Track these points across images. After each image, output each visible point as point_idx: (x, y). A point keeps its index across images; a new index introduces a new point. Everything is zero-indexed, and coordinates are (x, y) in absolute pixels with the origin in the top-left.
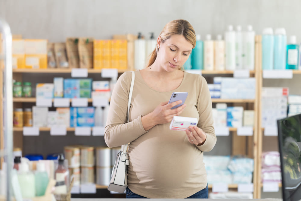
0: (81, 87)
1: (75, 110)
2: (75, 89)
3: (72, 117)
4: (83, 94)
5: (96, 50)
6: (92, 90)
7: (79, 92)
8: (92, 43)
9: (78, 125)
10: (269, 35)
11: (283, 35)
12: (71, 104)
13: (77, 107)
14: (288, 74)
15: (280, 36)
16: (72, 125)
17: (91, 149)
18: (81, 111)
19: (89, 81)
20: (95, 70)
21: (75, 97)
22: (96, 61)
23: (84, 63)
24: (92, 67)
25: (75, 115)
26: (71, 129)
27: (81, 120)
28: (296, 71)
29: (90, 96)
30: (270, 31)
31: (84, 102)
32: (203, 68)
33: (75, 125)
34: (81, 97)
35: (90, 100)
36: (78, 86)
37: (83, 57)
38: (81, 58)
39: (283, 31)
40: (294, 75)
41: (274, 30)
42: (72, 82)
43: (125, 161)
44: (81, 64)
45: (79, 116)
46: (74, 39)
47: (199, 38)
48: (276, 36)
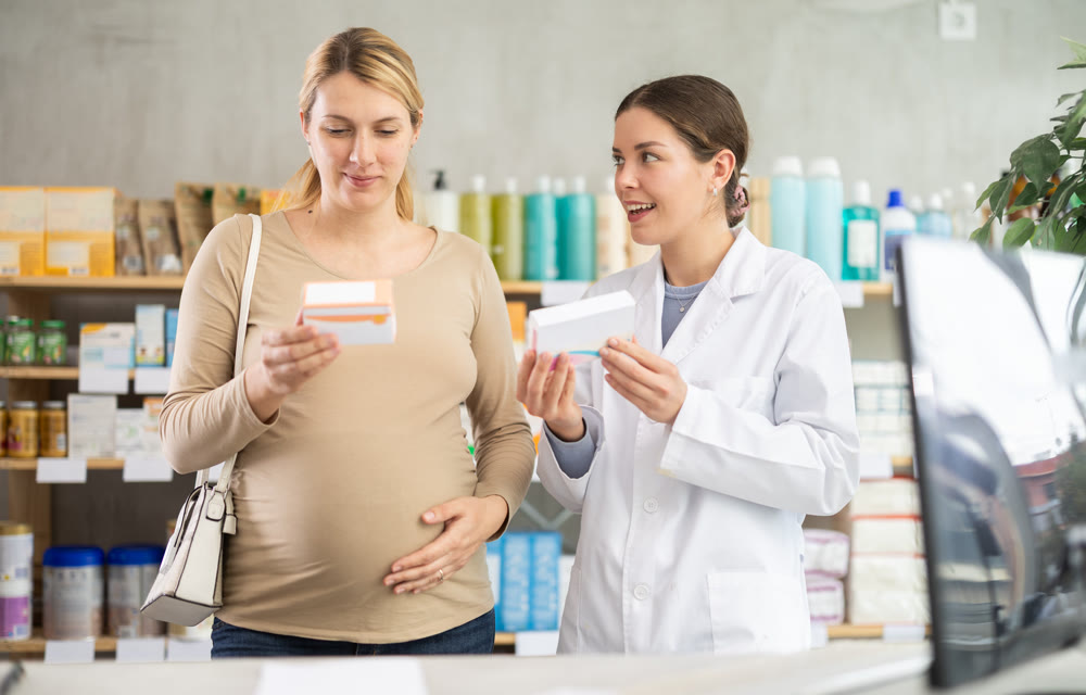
28: (872, 286)
39: (830, 166)
43: (220, 517)
46: (200, 191)
47: (580, 185)
48: (811, 180)
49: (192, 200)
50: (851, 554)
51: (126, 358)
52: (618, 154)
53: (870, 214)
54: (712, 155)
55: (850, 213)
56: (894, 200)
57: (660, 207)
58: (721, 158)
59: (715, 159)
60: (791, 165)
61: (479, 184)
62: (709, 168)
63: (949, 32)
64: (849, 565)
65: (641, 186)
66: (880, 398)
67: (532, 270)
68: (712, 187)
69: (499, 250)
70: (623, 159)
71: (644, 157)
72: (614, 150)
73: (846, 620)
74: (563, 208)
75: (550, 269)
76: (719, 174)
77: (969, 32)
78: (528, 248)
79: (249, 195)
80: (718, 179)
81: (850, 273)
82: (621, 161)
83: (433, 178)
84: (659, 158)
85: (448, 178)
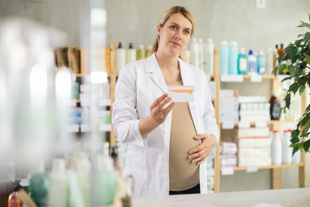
6: (80, 92)
8: (79, 51)
10: (225, 46)
22: (82, 67)
24: (80, 72)
28: (246, 76)
29: (79, 98)
35: (78, 101)
39: (235, 43)
41: (229, 43)
46: (63, 48)
48: (230, 47)
49: (60, 51)
50: (238, 148)
53: (244, 56)
55: (240, 56)
56: (251, 53)
60: (225, 43)
61: (142, 47)
63: (259, 5)
64: (238, 151)
66: (247, 106)
73: (237, 165)
77: (264, 6)
79: (76, 49)
81: (239, 72)
83: (128, 45)
85: (133, 45)
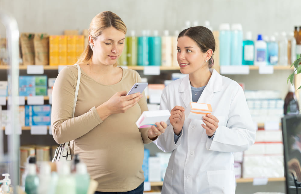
0: (37, 84)
1: (30, 108)
2: (31, 86)
3: (27, 116)
4: (38, 91)
5: (51, 45)
6: (48, 87)
7: (34, 90)
8: (48, 39)
9: (34, 124)
10: (226, 31)
11: (239, 31)
12: (26, 102)
13: (32, 106)
14: (245, 70)
15: (236, 32)
16: (27, 124)
17: (47, 148)
18: (37, 109)
19: (44, 78)
20: (51, 67)
21: (31, 95)
22: (51, 58)
23: (39, 59)
24: (48, 64)
25: (31, 114)
26: (27, 128)
27: (37, 119)
28: (252, 67)
29: (47, 94)
30: (226, 26)
31: (40, 100)
32: (160, 64)
33: (31, 124)
34: (37, 94)
35: (46, 98)
36: (33, 84)
37: (38, 53)
38: (36, 54)
39: (239, 27)
40: (251, 71)
41: (231, 26)
42: (28, 79)
43: (67, 156)
44: (37, 60)
45: (34, 114)
46: (28, 35)
47: (156, 33)
48: (232, 32)
49: (26, 38)
50: (243, 155)
51: (5, 93)
52: (179, 49)
53: (250, 43)
54: (207, 51)
55: (245, 42)
56: (260, 38)
57: (191, 65)
58: (209, 51)
59: (207, 52)
62: (205, 54)
64: (243, 159)
65: (186, 59)
66: (254, 104)
67: (140, 62)
68: (206, 60)
69: (129, 55)
70: (180, 50)
71: (187, 51)
72: (177, 47)
73: (242, 176)
74: (151, 41)
75: (146, 62)
76: (208, 56)
78: (139, 55)
79: (44, 36)
80: (208, 57)
81: (245, 63)
82: (179, 51)
84: (192, 51)
